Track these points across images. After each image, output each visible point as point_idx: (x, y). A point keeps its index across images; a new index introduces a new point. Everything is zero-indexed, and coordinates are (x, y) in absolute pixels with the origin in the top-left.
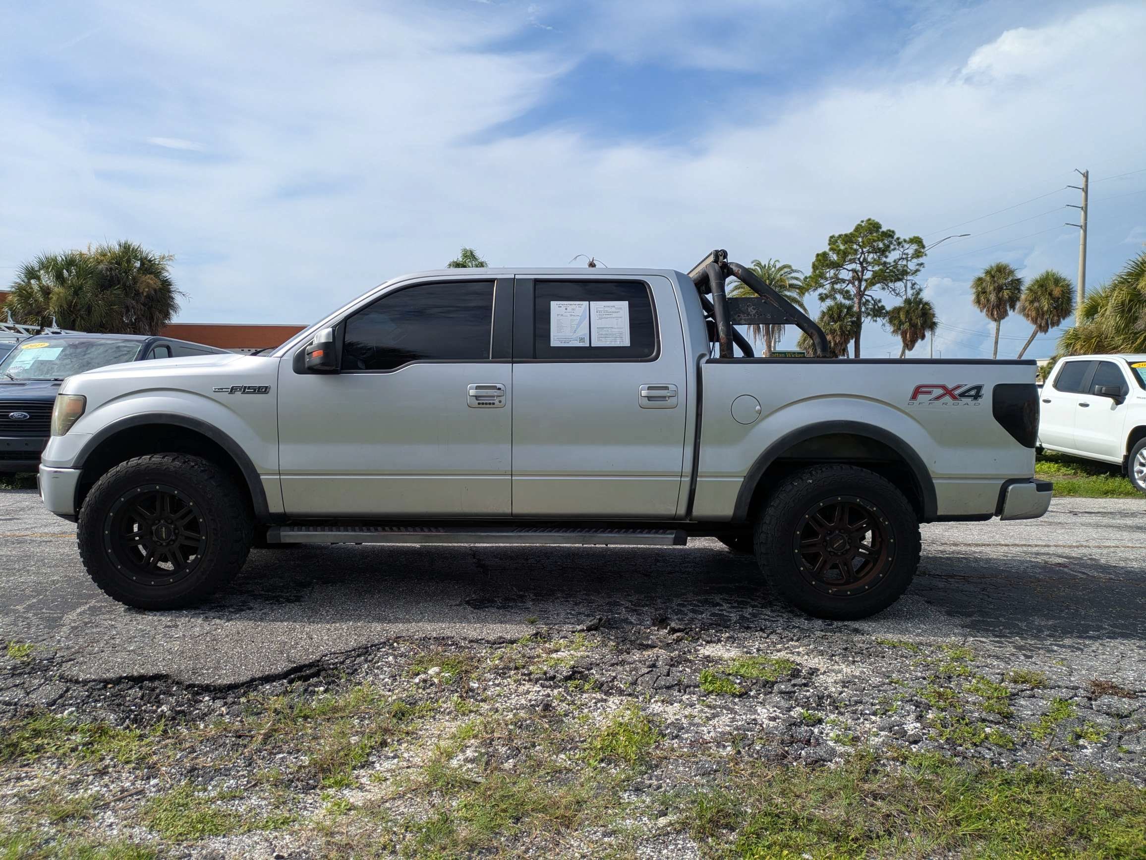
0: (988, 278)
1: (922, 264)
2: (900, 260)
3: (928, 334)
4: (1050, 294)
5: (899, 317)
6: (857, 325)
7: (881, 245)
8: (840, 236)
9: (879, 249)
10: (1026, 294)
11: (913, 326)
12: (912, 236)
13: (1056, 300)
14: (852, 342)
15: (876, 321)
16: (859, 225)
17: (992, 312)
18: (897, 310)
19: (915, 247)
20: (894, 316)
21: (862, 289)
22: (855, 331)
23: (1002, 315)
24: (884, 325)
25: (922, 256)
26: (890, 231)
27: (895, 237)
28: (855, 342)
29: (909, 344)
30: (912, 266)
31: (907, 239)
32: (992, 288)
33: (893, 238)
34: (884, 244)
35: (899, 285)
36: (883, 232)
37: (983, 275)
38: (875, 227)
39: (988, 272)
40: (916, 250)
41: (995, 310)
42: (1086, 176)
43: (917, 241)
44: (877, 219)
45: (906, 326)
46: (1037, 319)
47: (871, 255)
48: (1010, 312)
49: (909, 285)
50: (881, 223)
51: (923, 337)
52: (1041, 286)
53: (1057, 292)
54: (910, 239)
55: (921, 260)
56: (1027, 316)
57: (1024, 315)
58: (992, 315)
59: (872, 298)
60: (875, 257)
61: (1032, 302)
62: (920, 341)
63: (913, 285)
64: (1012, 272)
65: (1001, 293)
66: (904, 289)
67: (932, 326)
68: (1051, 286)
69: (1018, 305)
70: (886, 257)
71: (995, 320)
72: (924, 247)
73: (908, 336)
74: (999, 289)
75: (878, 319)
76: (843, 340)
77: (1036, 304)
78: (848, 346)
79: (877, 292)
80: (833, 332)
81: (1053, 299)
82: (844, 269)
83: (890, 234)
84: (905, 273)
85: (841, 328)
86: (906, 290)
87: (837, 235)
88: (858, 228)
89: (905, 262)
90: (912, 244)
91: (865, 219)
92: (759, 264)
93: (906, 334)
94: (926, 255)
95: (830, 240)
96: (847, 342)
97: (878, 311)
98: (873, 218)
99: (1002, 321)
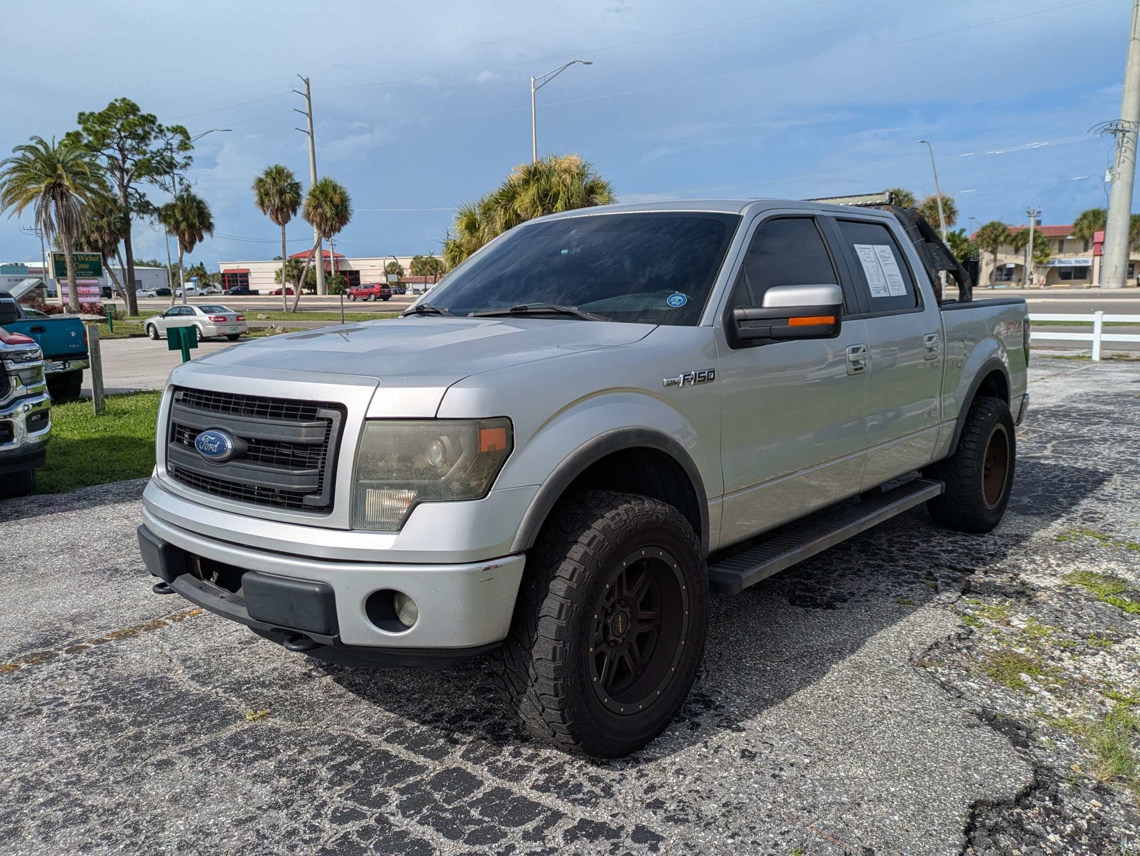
0: (269, 180)
1: (190, 158)
2: (164, 150)
3: (206, 235)
4: (331, 201)
5: (175, 215)
6: (127, 222)
7: (140, 131)
8: (92, 114)
9: (139, 135)
10: (308, 199)
11: (191, 226)
12: (174, 125)
13: (337, 206)
14: (122, 241)
15: (143, 218)
16: (112, 104)
17: (277, 215)
18: (170, 207)
19: (179, 137)
20: (165, 214)
21: (126, 181)
22: (124, 230)
23: (286, 219)
24: (152, 223)
25: (189, 149)
26: (151, 116)
27: (157, 124)
28: (126, 242)
29: (187, 246)
30: (179, 157)
31: (170, 128)
32: (274, 191)
33: (154, 124)
34: (144, 130)
35: (167, 179)
36: (142, 117)
37: (263, 176)
38: (133, 109)
39: (268, 174)
40: (181, 141)
41: (279, 213)
42: (307, 82)
43: (179, 130)
44: (133, 100)
45: (183, 225)
46: (321, 225)
47: (129, 141)
48: (292, 216)
49: (177, 179)
50: (138, 104)
51: (201, 239)
52: (322, 192)
53: (337, 199)
54: (173, 128)
55: (188, 153)
56: (312, 222)
57: (308, 220)
58: (277, 218)
59: (137, 192)
60: (134, 144)
61: (315, 208)
62: (197, 242)
63: (181, 179)
64: (289, 176)
65: (283, 197)
66: (172, 184)
67: (209, 227)
68: (330, 191)
69: (300, 211)
70: (147, 145)
71: (280, 224)
72: (189, 138)
73: (186, 236)
74: (281, 192)
75: (145, 216)
76: (112, 239)
77: (320, 210)
78: (119, 245)
79: (143, 186)
80: (99, 229)
81: (334, 205)
82: (103, 154)
83: (150, 120)
84: (171, 165)
85: (109, 224)
86: (174, 186)
87: (87, 112)
88: (112, 107)
89: (169, 154)
90: (177, 133)
91: (119, 98)
92: (41, 142)
93: (184, 235)
94: (193, 148)
95: (80, 118)
96: (117, 241)
97: (145, 207)
98: (128, 98)
99: (286, 226)
